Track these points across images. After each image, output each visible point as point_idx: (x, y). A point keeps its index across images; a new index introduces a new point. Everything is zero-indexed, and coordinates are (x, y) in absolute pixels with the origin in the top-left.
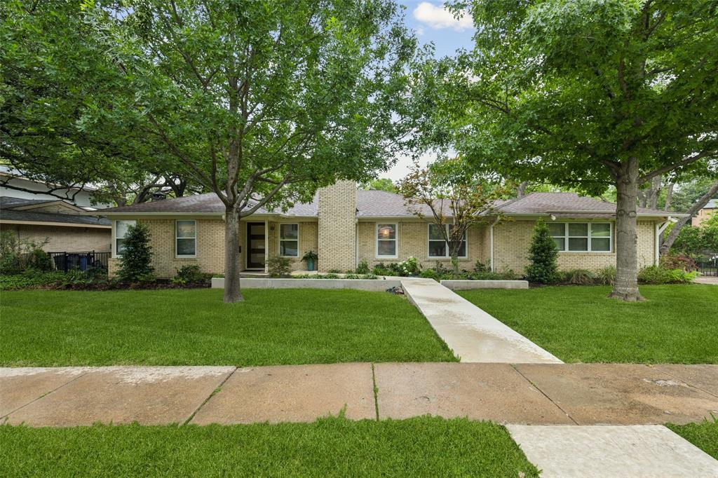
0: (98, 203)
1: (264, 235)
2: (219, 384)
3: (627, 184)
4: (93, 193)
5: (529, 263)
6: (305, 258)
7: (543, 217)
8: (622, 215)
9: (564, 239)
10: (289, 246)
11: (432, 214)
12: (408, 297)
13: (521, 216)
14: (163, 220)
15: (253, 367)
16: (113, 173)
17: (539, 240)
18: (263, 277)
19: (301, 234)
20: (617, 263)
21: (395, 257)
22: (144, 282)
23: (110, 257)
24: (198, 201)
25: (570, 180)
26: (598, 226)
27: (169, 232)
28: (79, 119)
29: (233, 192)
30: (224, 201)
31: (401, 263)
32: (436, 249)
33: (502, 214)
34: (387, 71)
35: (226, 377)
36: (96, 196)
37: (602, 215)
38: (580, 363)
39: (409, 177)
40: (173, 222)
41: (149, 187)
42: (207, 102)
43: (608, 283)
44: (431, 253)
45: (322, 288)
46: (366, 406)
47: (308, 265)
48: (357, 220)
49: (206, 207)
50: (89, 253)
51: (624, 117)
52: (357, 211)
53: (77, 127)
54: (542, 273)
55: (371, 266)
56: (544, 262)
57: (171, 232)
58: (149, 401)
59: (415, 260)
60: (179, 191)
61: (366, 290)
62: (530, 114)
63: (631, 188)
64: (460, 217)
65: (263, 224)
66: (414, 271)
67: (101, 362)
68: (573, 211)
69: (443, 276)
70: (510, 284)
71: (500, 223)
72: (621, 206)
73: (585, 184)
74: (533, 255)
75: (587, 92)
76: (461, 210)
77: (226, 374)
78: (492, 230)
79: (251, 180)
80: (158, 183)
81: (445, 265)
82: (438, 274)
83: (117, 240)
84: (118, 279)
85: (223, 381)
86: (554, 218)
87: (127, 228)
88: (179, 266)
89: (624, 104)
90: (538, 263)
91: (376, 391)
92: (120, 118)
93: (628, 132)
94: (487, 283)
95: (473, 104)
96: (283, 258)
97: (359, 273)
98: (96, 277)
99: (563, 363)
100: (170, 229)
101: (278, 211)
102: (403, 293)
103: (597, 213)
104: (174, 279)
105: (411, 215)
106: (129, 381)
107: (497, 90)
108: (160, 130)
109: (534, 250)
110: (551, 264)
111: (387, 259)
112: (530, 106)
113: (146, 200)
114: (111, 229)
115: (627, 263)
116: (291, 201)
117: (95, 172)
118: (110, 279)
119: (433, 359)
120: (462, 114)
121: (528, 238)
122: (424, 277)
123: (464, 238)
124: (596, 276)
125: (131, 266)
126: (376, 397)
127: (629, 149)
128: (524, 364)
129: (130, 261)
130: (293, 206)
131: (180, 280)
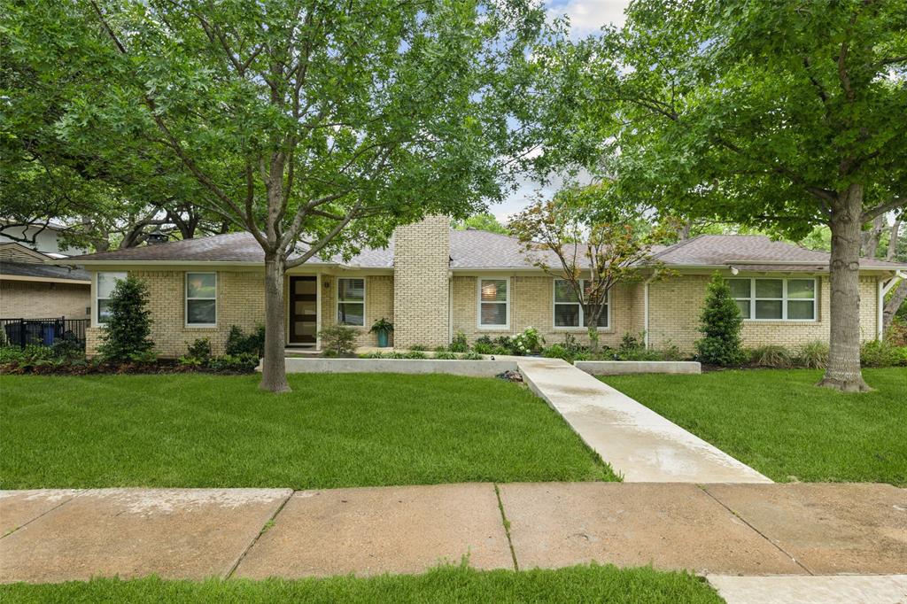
0: (69, 247)
1: (316, 295)
2: (271, 516)
3: (845, 222)
4: (61, 232)
5: (700, 337)
6: (375, 329)
7: (721, 270)
8: (838, 268)
9: (749, 301)
10: (352, 311)
11: (559, 265)
12: (530, 386)
13: (687, 269)
14: (168, 273)
15: (317, 491)
16: (92, 203)
17: (715, 304)
18: (315, 355)
19: (369, 294)
20: (832, 336)
21: (506, 327)
22: (139, 364)
23: (88, 326)
24: (218, 244)
25: (762, 217)
26: (796, 284)
27: (175, 290)
28: (59, 120)
29: (277, 231)
30: (264, 245)
31: (514, 337)
32: (566, 315)
33: (662, 266)
34: (501, 56)
35: (280, 505)
36: (67, 238)
37: (804, 268)
38: (798, 482)
39: (527, 212)
40: (182, 274)
41: (143, 224)
42: (249, 97)
43: (812, 366)
44: (557, 323)
45: (403, 372)
46: (497, 548)
47: (379, 338)
48: (451, 274)
49: (231, 254)
50: (58, 321)
51: (844, 125)
52: (451, 260)
53: (57, 131)
54: (719, 350)
55: (471, 341)
56: (722, 334)
57: (180, 290)
58: (168, 541)
59: (536, 331)
60: (188, 230)
61: (467, 375)
62: (711, 120)
63: (852, 229)
64: (601, 269)
65: (314, 279)
66: (533, 347)
67: (89, 482)
68: (762, 261)
69: (577, 355)
70: (674, 367)
71: (660, 279)
72: (838, 255)
73: (785, 222)
74: (706, 324)
75: (789, 89)
76: (603, 259)
77: (279, 500)
78: (646, 289)
79: (302, 214)
80: (155, 218)
81: (578, 338)
82: (570, 353)
83: (99, 300)
84: (100, 358)
85: (276, 510)
86: (735, 272)
87: (115, 284)
88: (191, 339)
89: (846, 107)
90: (713, 337)
91: (507, 526)
92: (120, 120)
93: (850, 147)
94: (641, 365)
95: (623, 106)
96: (344, 329)
97: (454, 351)
98: (69, 356)
99: (773, 482)
100: (178, 285)
101: (337, 259)
102: (522, 380)
103: (797, 265)
104: (183, 359)
105: (531, 267)
106: (135, 510)
107: (660, 86)
108: (172, 139)
109: (707, 318)
110: (732, 338)
111: (495, 330)
112: (710, 109)
113: (138, 244)
114: (90, 285)
115: (846, 337)
116: (357, 245)
117: (66, 201)
118: (89, 358)
119: (582, 476)
120: (608, 120)
121: (698, 300)
122: (550, 357)
123: (606, 301)
124: (796, 354)
125: (120, 340)
126: (508, 535)
127: (849, 172)
128: (717, 484)
129: (119, 332)
130: (358, 253)
131: (194, 360)
